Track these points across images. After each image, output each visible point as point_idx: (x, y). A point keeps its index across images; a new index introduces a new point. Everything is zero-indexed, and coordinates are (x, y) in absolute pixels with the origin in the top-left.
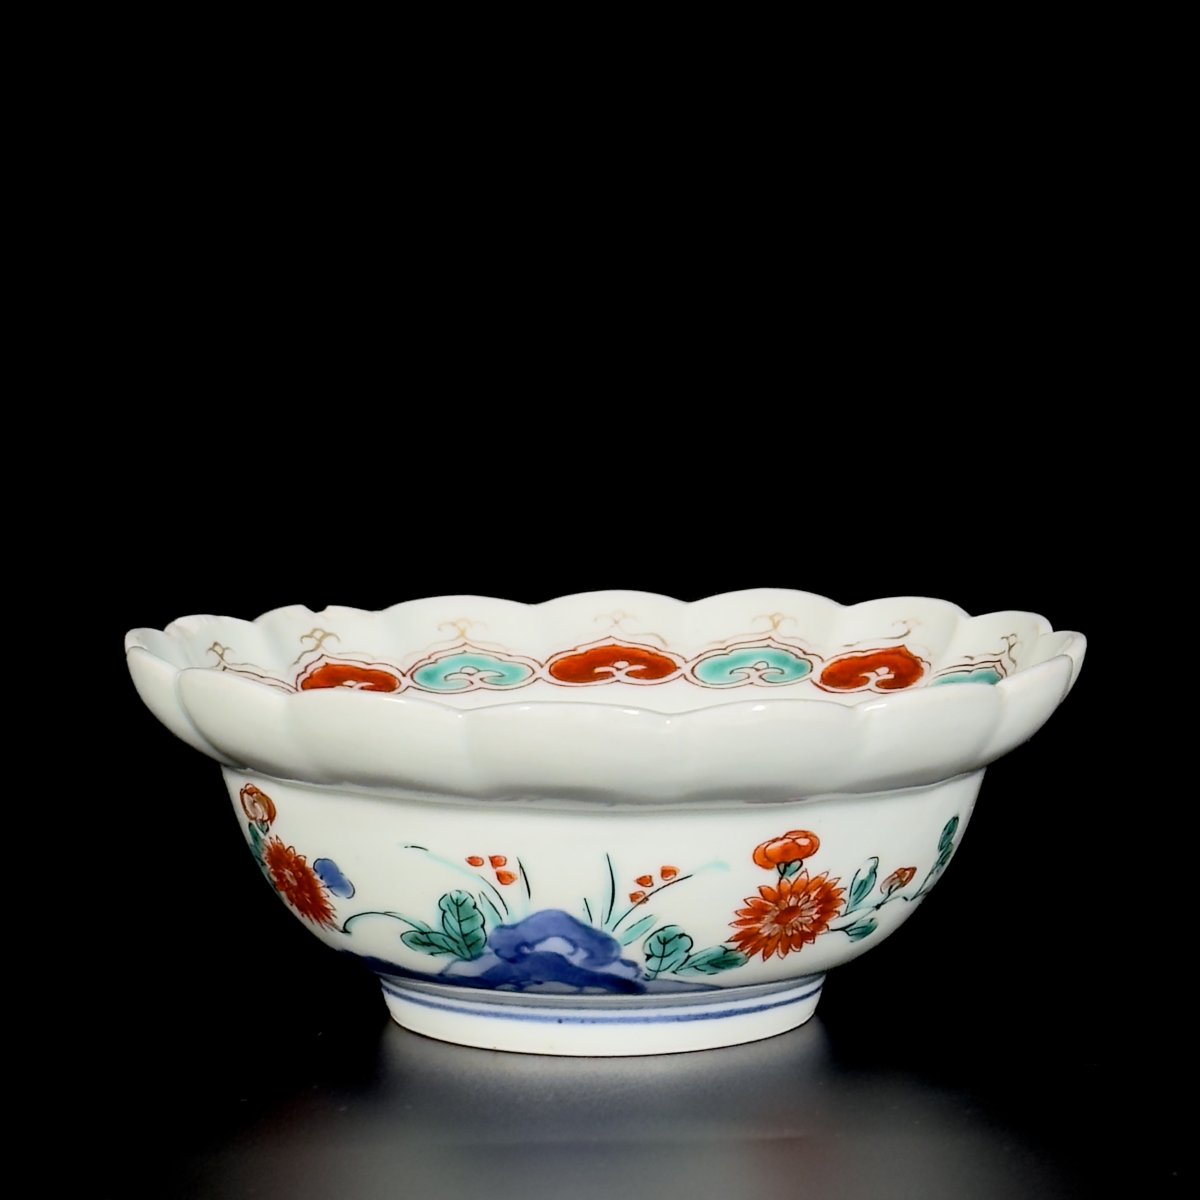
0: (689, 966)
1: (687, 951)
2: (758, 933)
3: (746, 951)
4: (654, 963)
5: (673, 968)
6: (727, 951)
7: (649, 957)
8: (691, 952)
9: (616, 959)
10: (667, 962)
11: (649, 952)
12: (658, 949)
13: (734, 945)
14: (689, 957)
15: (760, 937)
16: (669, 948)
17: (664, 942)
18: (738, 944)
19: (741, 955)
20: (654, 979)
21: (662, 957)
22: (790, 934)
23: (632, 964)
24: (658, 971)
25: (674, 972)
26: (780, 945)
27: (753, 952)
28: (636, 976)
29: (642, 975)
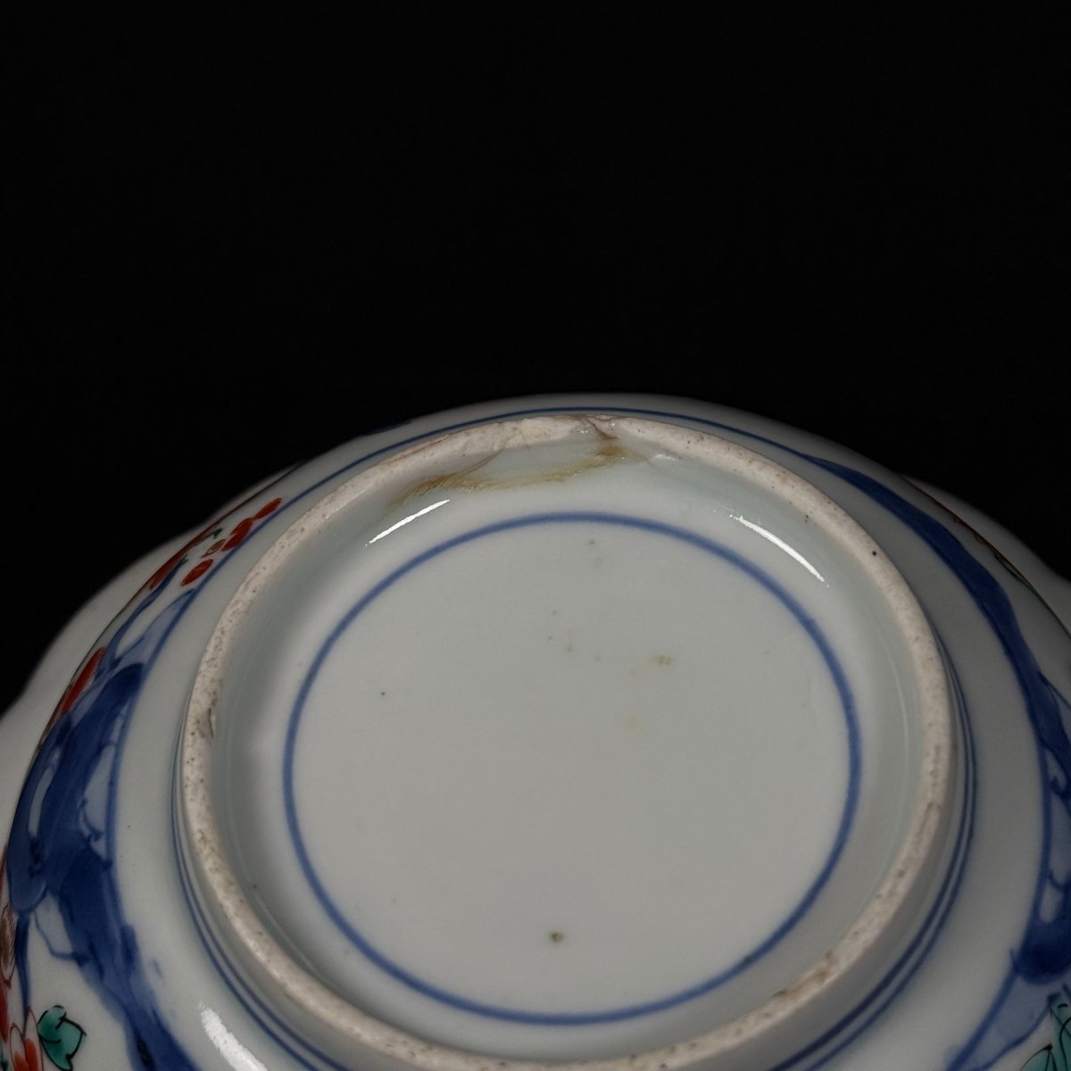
5: (1056, 1050)
20: (1049, 1009)
24: (1063, 1027)
25: (1049, 1048)
28: (1066, 988)
29: (1064, 999)
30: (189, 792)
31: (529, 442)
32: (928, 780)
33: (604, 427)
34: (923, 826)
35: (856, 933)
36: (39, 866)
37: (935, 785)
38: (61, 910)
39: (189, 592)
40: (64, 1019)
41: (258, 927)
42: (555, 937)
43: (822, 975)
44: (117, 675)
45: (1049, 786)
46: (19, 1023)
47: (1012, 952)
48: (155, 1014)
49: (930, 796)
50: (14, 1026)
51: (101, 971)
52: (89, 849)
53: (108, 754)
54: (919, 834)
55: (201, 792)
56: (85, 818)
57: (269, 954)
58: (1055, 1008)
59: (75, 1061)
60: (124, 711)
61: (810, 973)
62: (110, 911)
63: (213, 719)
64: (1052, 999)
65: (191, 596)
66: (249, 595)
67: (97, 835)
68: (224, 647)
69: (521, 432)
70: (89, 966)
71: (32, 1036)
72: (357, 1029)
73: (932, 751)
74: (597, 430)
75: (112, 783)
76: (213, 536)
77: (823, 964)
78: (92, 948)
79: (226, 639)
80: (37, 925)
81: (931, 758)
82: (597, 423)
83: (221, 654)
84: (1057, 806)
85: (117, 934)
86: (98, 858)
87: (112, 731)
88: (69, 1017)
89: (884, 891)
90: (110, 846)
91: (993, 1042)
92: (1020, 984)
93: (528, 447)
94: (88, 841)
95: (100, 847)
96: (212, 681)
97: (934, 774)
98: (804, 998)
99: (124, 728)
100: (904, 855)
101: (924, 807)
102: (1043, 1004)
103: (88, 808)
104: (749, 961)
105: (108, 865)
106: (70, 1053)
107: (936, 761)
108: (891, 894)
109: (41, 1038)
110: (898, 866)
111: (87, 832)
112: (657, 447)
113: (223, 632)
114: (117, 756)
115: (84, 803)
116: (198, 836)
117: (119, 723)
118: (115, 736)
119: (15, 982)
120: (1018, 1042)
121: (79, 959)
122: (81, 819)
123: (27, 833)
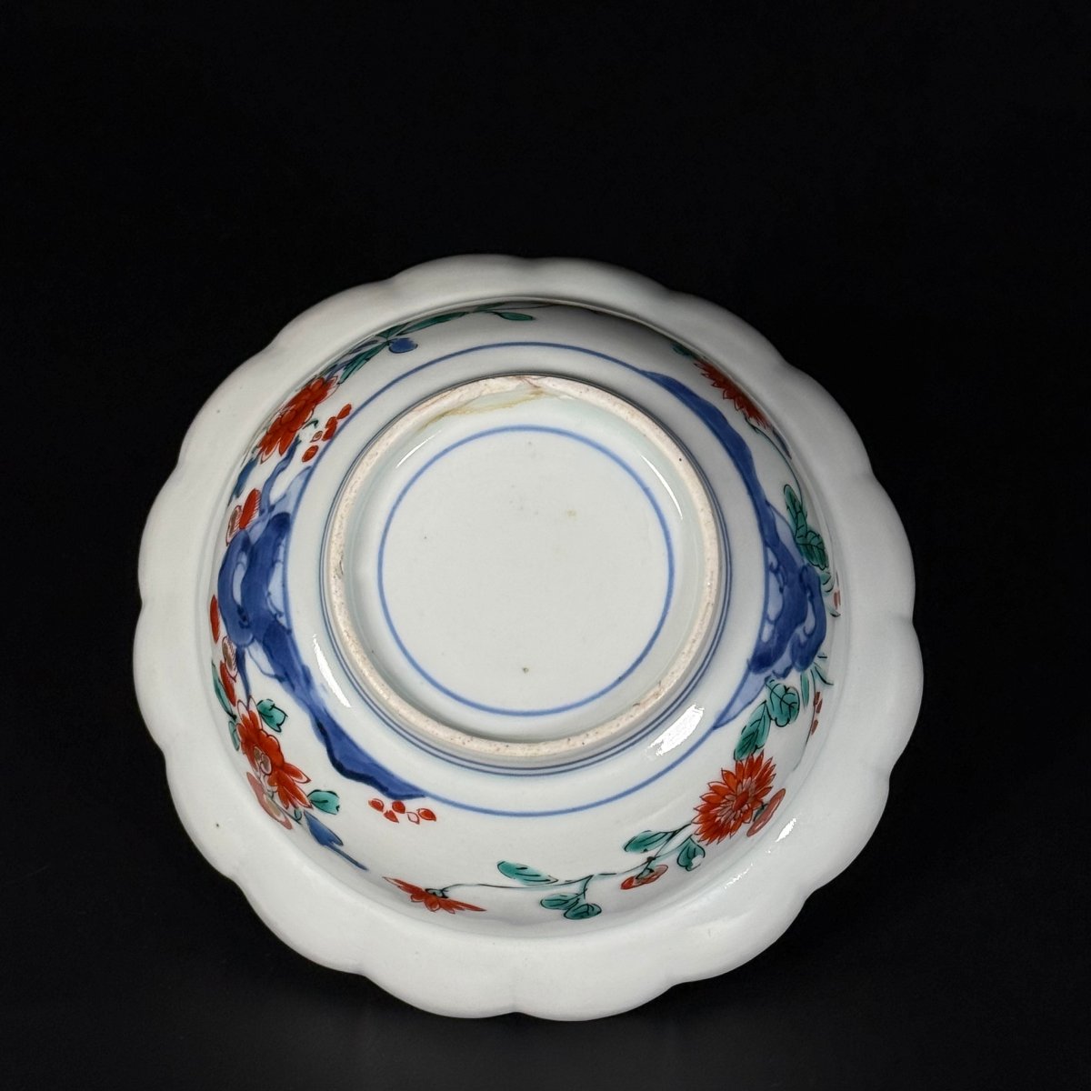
0: (763, 716)
1: (776, 720)
2: (751, 776)
3: (744, 762)
4: (779, 690)
5: (768, 703)
6: (757, 748)
7: (786, 689)
8: (773, 723)
9: (793, 663)
10: (776, 701)
11: (790, 691)
12: (788, 698)
13: (756, 755)
14: (771, 719)
15: (746, 777)
16: (785, 708)
17: (790, 706)
18: (755, 759)
19: (745, 757)
20: (765, 684)
21: (782, 699)
22: (727, 797)
23: (785, 674)
24: (772, 691)
25: (765, 702)
26: (726, 786)
27: (739, 767)
28: (774, 672)
29: (773, 677)
30: (337, 609)
31: (494, 392)
32: (708, 590)
33: (534, 382)
34: (705, 615)
35: (673, 673)
36: (246, 623)
37: (711, 592)
38: (265, 651)
39: (308, 468)
40: (273, 706)
41: (382, 681)
42: (525, 670)
43: (657, 694)
44: (275, 517)
45: (769, 569)
46: (245, 701)
47: (748, 661)
48: (325, 710)
49: (708, 598)
50: (240, 701)
51: (293, 687)
52: (276, 621)
53: (279, 568)
54: (703, 620)
55: (343, 610)
56: (272, 604)
57: (389, 696)
58: (768, 683)
59: (281, 727)
60: (284, 542)
61: (652, 693)
62: (295, 658)
63: (342, 565)
64: (766, 679)
65: (309, 472)
66: (353, 494)
67: (281, 615)
68: (344, 526)
69: (489, 387)
70: (286, 683)
71: (254, 709)
72: (436, 731)
73: (709, 574)
74: (531, 384)
75: (284, 585)
76: (313, 425)
77: (657, 689)
78: (286, 674)
79: (344, 522)
80: (251, 656)
81: (708, 578)
82: (531, 380)
83: (342, 531)
84: (772, 577)
85: (299, 669)
86: (283, 627)
87: (278, 553)
88: (276, 706)
89: (686, 650)
90: (289, 621)
91: (738, 704)
92: (752, 675)
93: (493, 394)
94: (275, 616)
95: (283, 620)
96: (340, 546)
97: (710, 586)
98: (649, 706)
99: (286, 553)
100: (695, 631)
101: (706, 604)
102: (762, 682)
103: (272, 597)
104: (621, 679)
105: (289, 632)
106: (280, 722)
107: (711, 579)
108: (689, 652)
109: (260, 713)
110: (693, 637)
111: (274, 612)
112: (564, 393)
113: (342, 518)
114: (285, 569)
115: (269, 594)
116: (345, 634)
117: (282, 549)
118: (281, 557)
119: (239, 678)
120: (750, 703)
121: (280, 679)
122: (269, 603)
123: (234, 601)
